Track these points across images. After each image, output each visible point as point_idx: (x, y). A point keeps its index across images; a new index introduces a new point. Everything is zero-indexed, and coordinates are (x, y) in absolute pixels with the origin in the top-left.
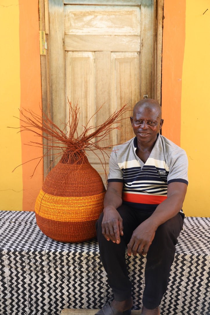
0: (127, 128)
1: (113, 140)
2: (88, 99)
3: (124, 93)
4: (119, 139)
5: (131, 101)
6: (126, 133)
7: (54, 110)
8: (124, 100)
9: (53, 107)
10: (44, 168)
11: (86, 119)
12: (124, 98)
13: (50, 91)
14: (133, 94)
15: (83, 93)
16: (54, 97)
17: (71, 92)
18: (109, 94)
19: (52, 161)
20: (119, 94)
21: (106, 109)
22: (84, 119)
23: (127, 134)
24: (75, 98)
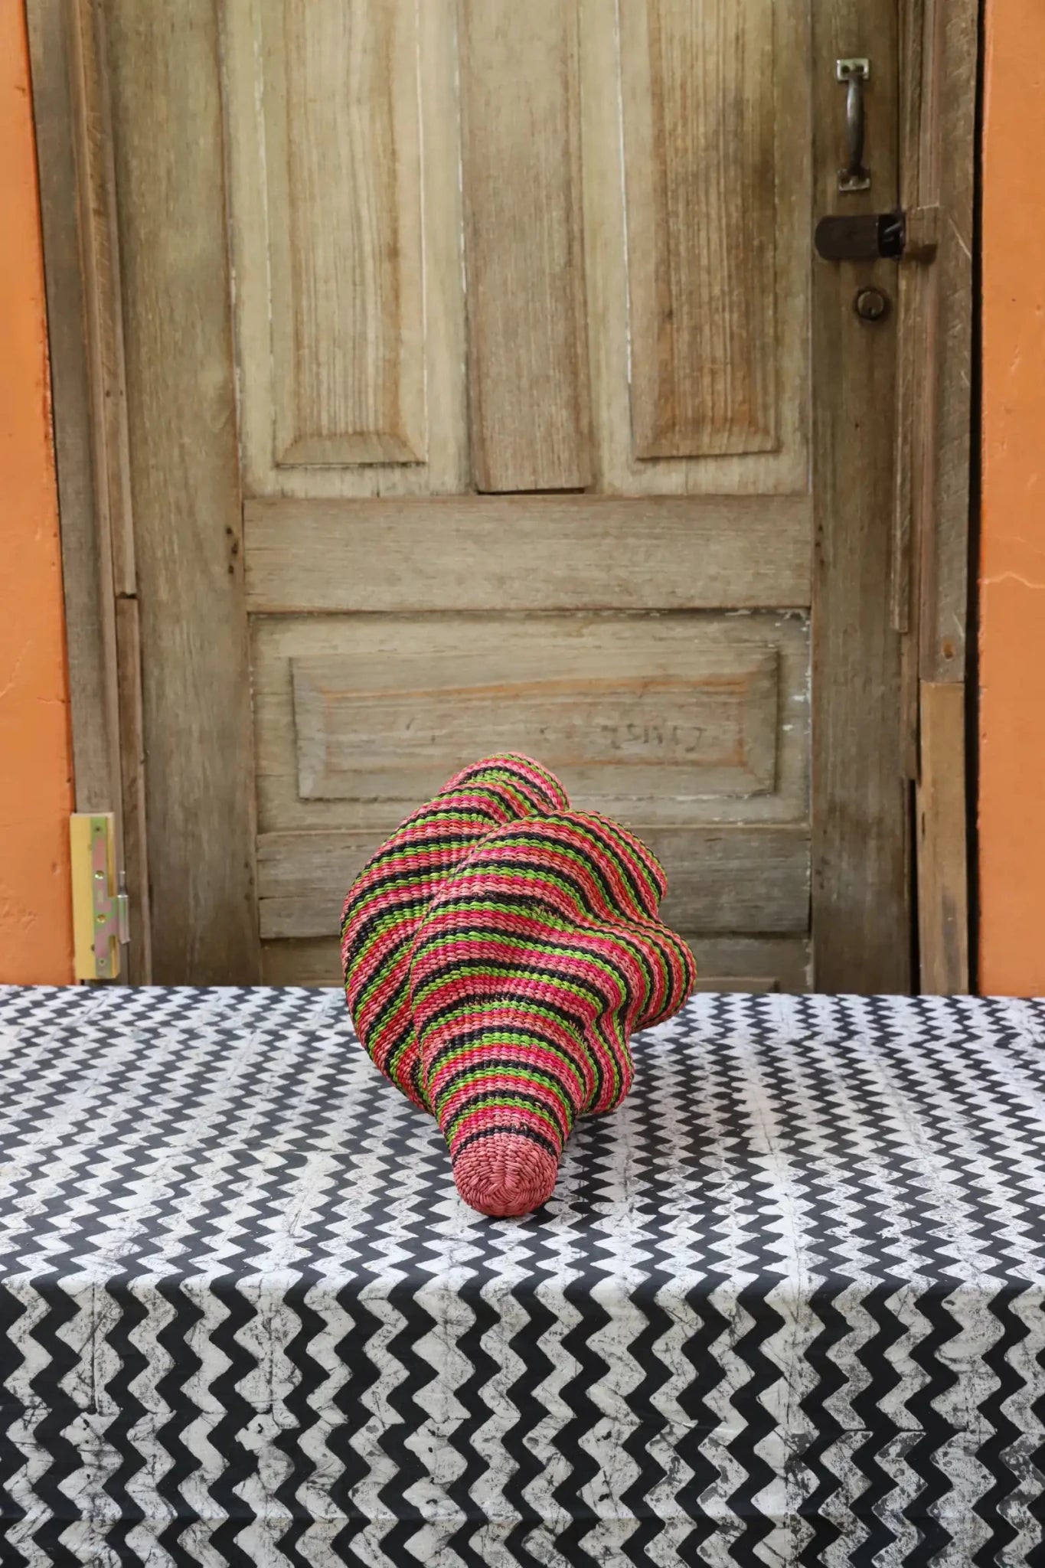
0: (707, 329)
1: (604, 434)
2: (401, 108)
3: (684, 49)
4: (648, 420)
5: (741, 115)
6: (701, 369)
7: (135, 198)
8: (684, 107)
9: (128, 174)
10: (74, 649)
11: (387, 266)
12: (678, 94)
13: (95, 38)
14: (753, 57)
15: (357, 58)
16: (129, 92)
17: (268, 52)
18: (564, 62)
19: (133, 597)
20: (640, 60)
21: (544, 182)
22: (370, 266)
23: (707, 380)
24: (295, 100)
